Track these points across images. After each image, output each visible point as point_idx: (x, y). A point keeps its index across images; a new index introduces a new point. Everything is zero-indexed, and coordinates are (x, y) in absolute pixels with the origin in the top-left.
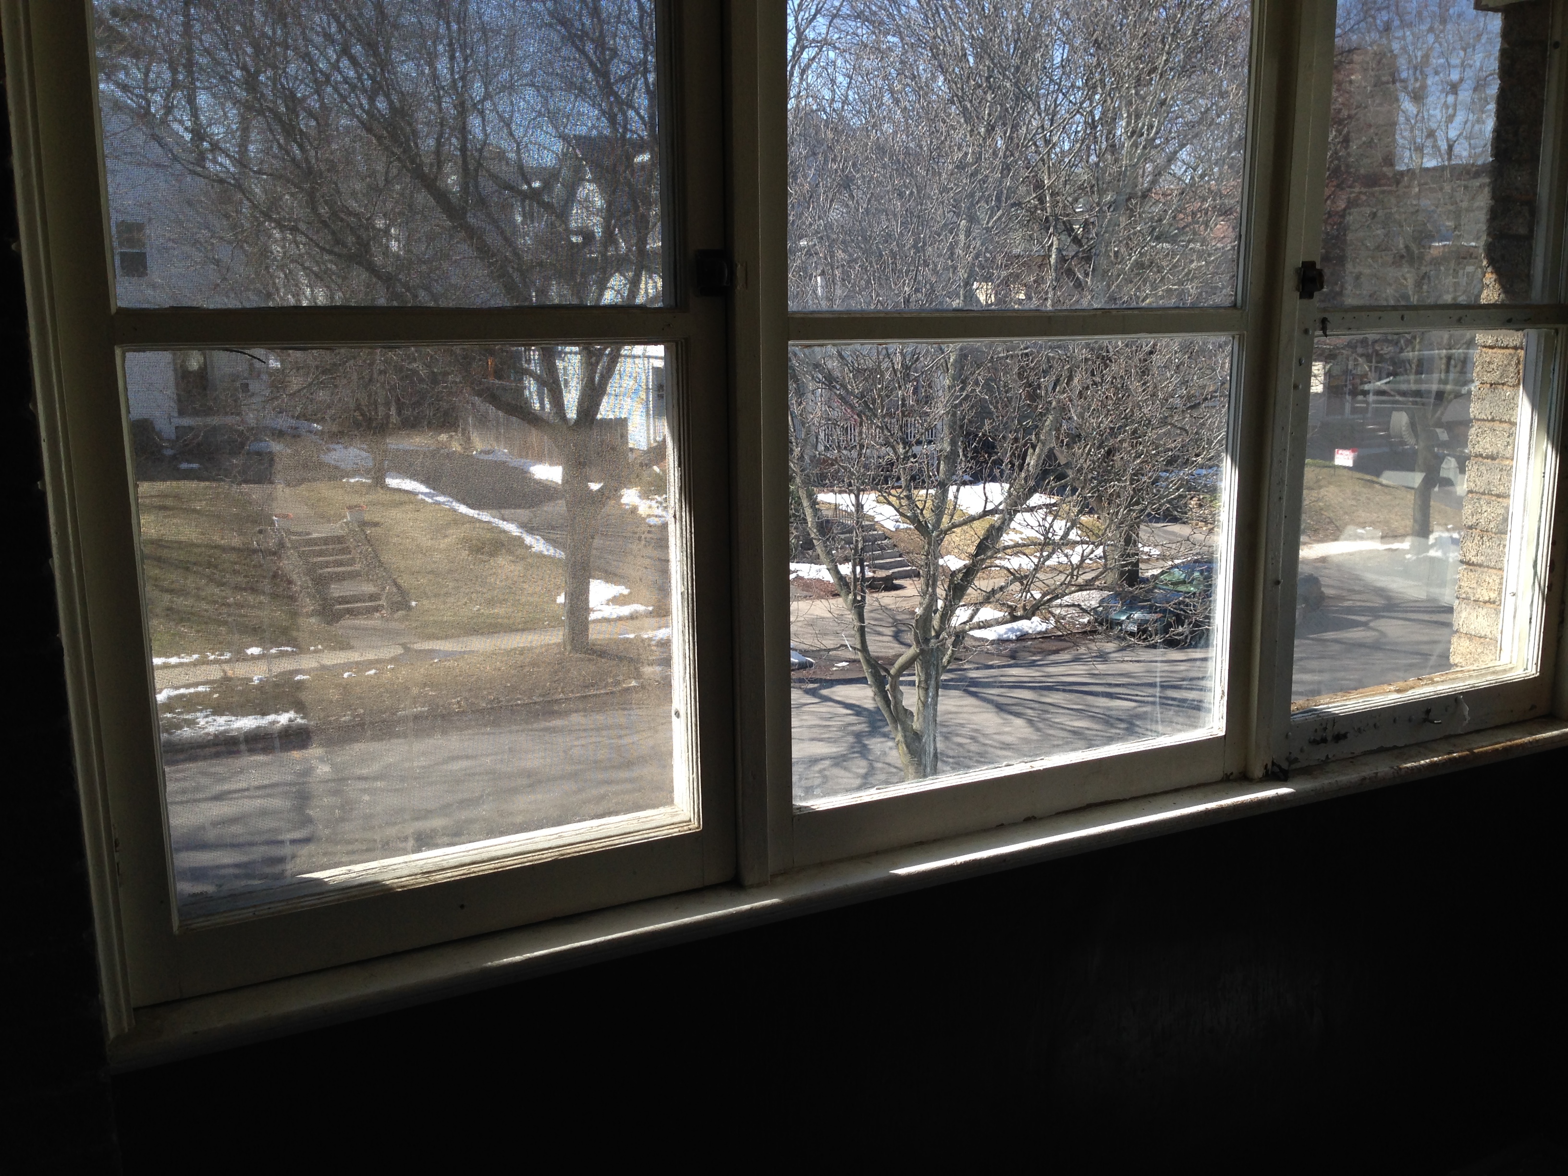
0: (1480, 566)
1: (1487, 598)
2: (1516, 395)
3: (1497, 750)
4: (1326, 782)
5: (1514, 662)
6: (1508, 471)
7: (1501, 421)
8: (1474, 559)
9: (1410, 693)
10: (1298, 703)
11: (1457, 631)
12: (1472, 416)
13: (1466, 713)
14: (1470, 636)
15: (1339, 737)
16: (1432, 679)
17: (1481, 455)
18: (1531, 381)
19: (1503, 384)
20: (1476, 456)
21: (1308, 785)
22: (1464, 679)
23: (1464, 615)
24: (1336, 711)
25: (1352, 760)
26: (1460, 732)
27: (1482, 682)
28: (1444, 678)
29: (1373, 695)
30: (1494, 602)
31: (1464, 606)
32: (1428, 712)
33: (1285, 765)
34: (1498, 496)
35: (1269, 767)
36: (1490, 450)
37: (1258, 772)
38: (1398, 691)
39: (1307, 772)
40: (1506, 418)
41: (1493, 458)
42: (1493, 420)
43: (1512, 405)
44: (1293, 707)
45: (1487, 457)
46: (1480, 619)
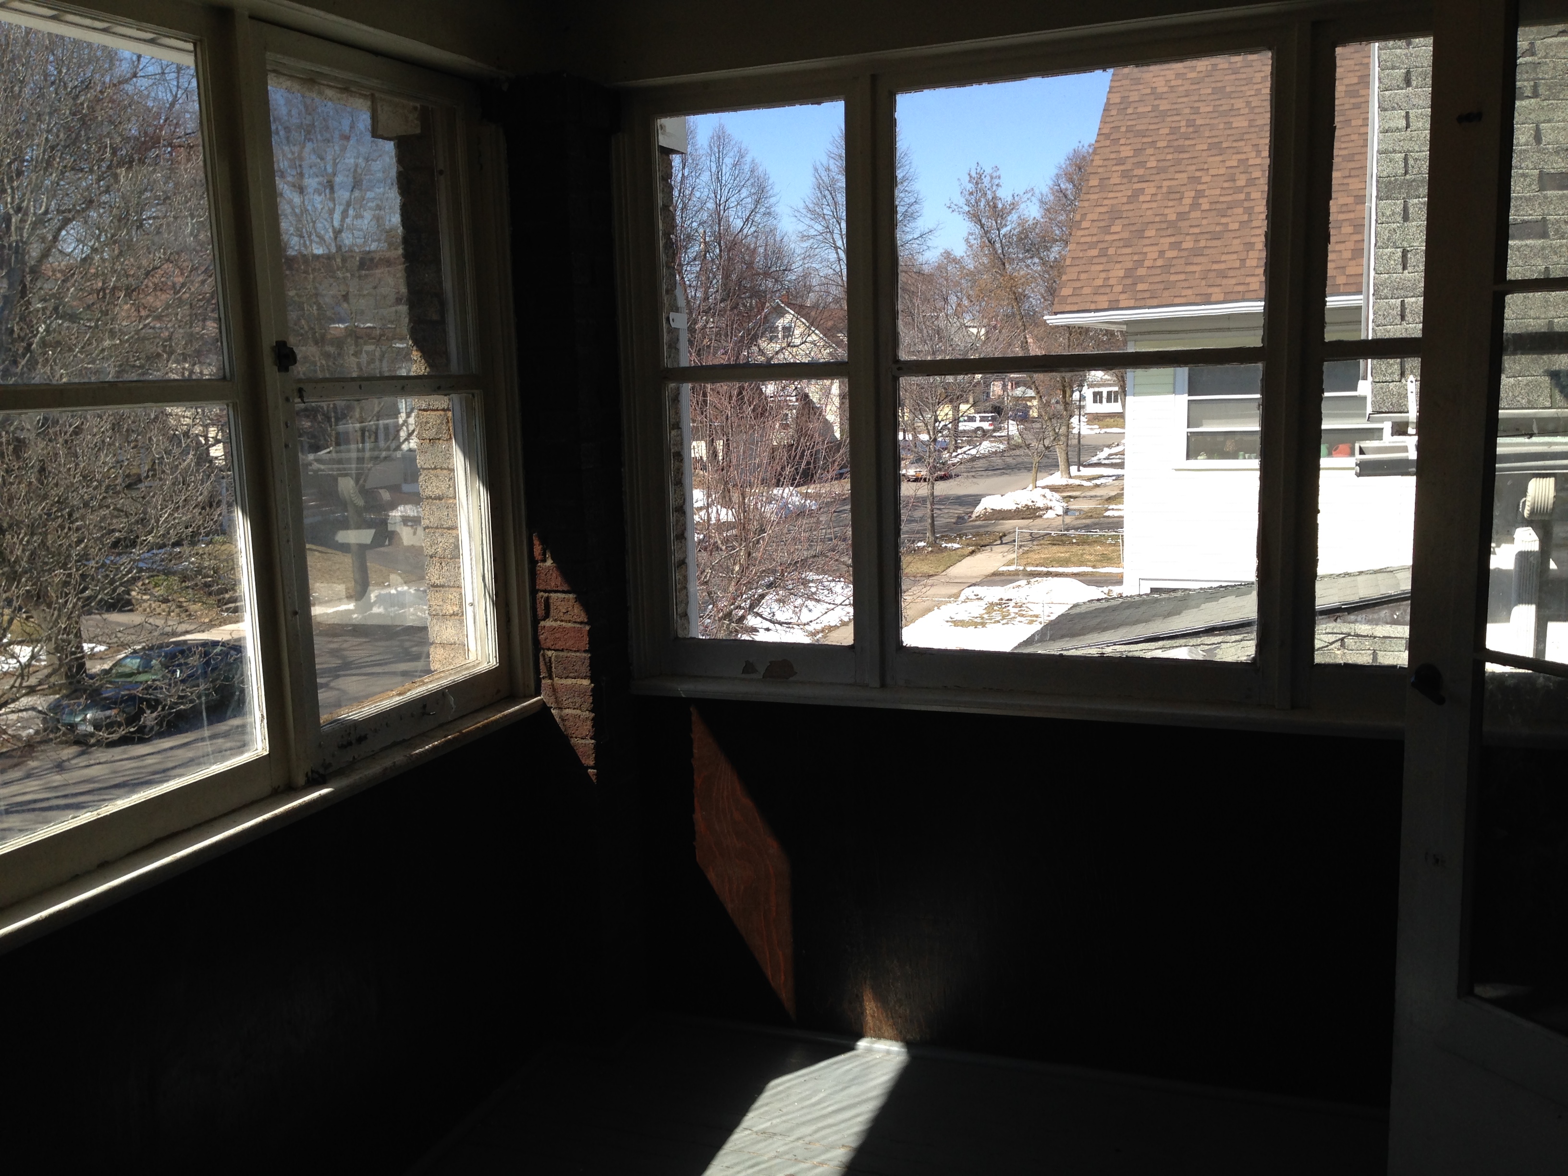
0: (443, 586)
1: (452, 612)
2: (451, 446)
3: (478, 728)
4: (357, 777)
5: (479, 658)
6: (453, 509)
7: (441, 469)
8: (438, 582)
9: (408, 694)
10: (324, 717)
11: (432, 644)
12: (419, 466)
13: (452, 703)
14: (443, 645)
15: (361, 739)
16: (422, 681)
17: (431, 497)
18: (460, 437)
19: (439, 439)
20: (427, 498)
21: (344, 782)
22: (446, 677)
23: (436, 628)
24: (355, 717)
25: (373, 756)
26: (450, 719)
27: (459, 677)
28: (431, 679)
29: (381, 701)
30: (457, 614)
31: (435, 621)
32: (425, 706)
33: (321, 771)
34: (449, 529)
35: (310, 774)
36: (438, 492)
37: (301, 780)
38: (400, 694)
39: (340, 773)
40: (445, 466)
41: (440, 498)
42: (435, 468)
43: (449, 456)
44: (321, 721)
45: (435, 499)
46: (449, 630)
